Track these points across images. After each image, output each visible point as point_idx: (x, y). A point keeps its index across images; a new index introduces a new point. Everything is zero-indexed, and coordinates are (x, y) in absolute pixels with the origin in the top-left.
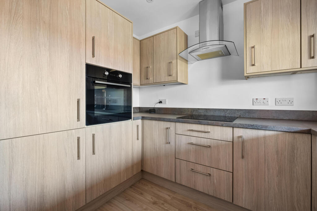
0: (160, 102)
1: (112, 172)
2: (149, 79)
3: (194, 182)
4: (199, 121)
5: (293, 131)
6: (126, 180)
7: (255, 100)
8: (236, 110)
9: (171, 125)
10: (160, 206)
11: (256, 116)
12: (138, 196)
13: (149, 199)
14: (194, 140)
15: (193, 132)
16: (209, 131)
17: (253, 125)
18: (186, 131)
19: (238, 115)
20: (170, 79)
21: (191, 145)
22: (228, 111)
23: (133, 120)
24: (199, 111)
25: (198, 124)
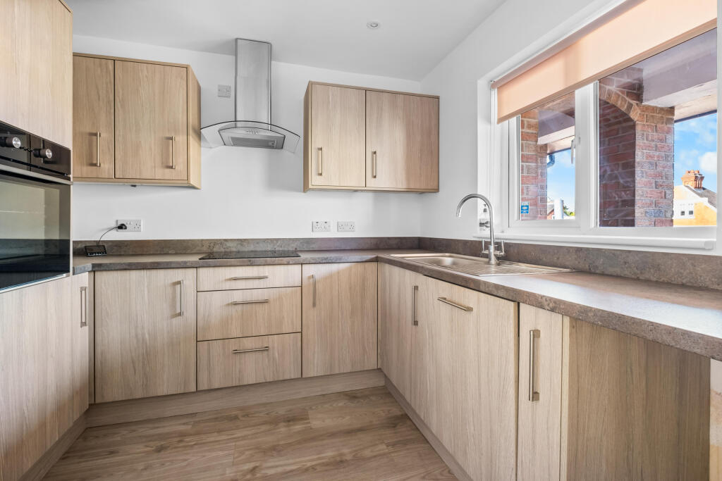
0: (122, 227)
1: (25, 427)
2: (100, 166)
3: (240, 372)
4: (250, 261)
5: (364, 260)
6: (57, 439)
7: (315, 224)
8: (290, 239)
9: (187, 276)
10: (175, 448)
11: (315, 246)
12: (106, 461)
13: (142, 450)
14: (238, 297)
15: (238, 281)
16: (267, 275)
17: (327, 259)
18: (222, 281)
19: (292, 247)
20: (168, 174)
21: (233, 306)
22: (279, 242)
23: (74, 274)
24: (226, 245)
25: (248, 265)
